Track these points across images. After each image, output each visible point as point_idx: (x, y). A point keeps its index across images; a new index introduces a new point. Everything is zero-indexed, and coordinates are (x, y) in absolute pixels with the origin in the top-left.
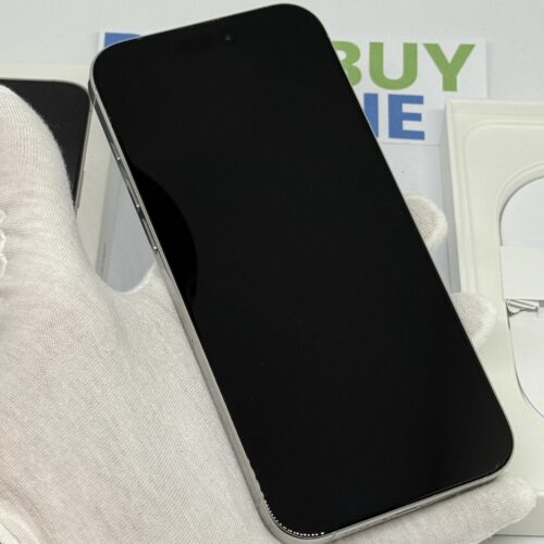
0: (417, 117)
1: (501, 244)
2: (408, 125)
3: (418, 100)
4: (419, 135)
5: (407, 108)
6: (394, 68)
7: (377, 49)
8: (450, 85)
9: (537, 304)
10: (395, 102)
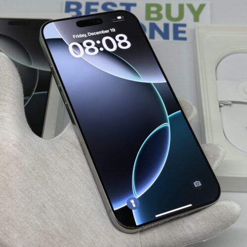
0: (184, 32)
1: (217, 79)
2: (180, 35)
3: (184, 25)
4: (185, 39)
5: (180, 29)
6: (175, 13)
7: (168, 6)
8: (196, 19)
9: (230, 103)
10: (176, 27)
